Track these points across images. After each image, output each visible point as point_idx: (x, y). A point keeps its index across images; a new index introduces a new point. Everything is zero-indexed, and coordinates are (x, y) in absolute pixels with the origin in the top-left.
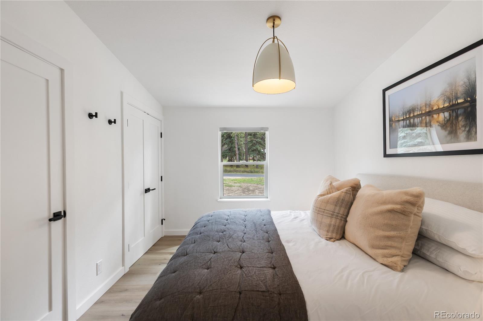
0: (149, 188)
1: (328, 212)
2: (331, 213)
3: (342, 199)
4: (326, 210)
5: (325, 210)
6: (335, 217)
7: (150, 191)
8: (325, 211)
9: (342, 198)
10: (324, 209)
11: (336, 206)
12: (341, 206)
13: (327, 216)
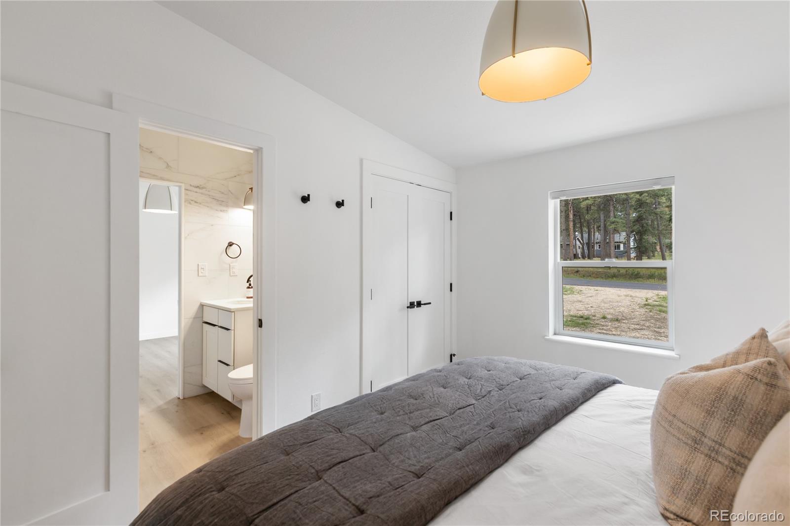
0: (420, 301)
1: (682, 426)
2: (694, 433)
3: (735, 398)
4: (679, 420)
5: (674, 416)
6: (706, 451)
7: (422, 306)
8: (675, 421)
9: (732, 392)
10: (673, 413)
11: (710, 413)
12: (729, 422)
13: (678, 439)
